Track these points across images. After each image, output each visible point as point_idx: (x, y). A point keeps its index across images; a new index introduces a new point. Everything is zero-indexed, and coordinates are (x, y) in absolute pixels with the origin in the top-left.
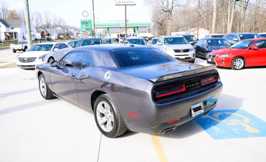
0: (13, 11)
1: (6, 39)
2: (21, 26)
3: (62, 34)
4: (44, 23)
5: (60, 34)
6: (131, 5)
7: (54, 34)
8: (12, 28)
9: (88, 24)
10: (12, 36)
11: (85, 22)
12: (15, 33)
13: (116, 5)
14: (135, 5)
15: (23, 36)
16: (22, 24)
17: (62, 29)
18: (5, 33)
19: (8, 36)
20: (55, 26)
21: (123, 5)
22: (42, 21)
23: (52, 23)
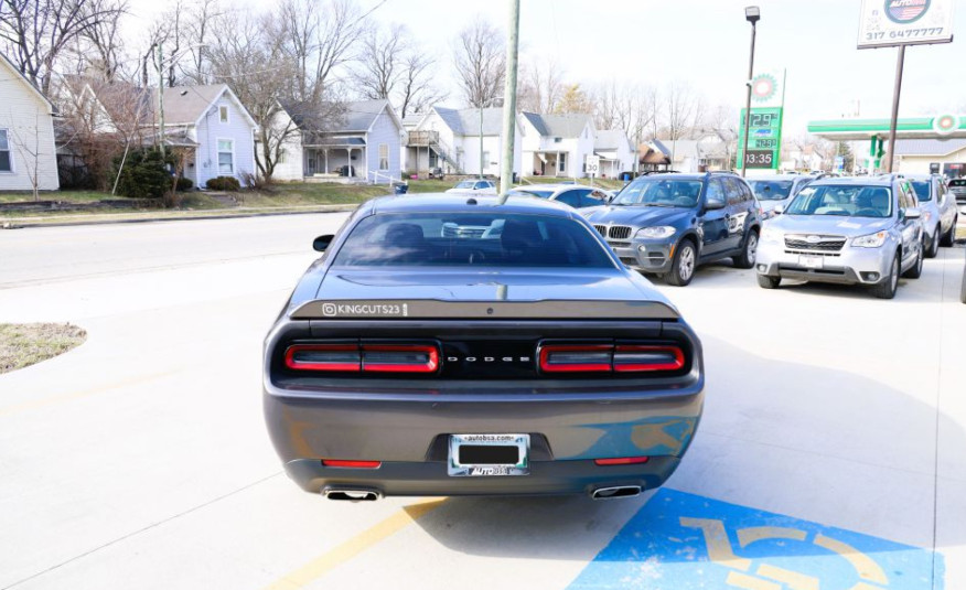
0: (574, 85)
1: (535, 173)
2: (583, 134)
3: (718, 161)
4: (665, 121)
5: (709, 161)
6: (930, 43)
7: (688, 161)
8: (557, 140)
9: (766, 123)
10: (554, 165)
11: (757, 117)
12: (563, 156)
13: (860, 47)
14: (951, 40)
15: (585, 166)
16: (587, 125)
17: (720, 140)
18: (536, 154)
19: (543, 164)
20: (698, 133)
21: (893, 45)
22: (657, 117)
23: (690, 123)
